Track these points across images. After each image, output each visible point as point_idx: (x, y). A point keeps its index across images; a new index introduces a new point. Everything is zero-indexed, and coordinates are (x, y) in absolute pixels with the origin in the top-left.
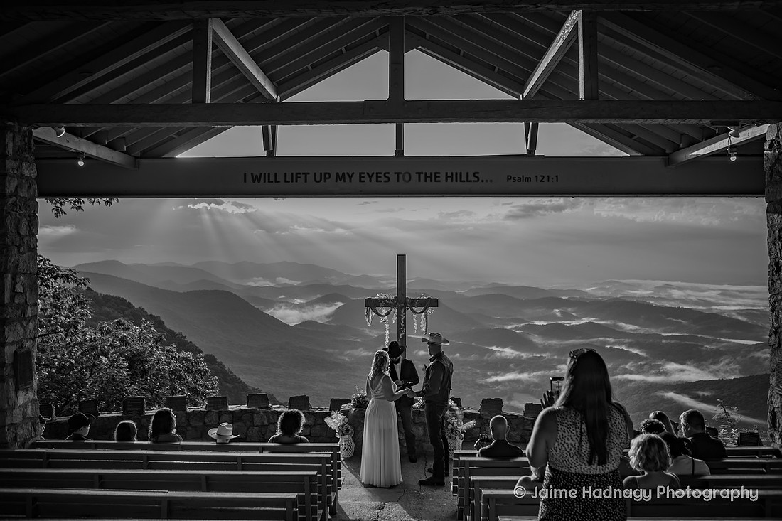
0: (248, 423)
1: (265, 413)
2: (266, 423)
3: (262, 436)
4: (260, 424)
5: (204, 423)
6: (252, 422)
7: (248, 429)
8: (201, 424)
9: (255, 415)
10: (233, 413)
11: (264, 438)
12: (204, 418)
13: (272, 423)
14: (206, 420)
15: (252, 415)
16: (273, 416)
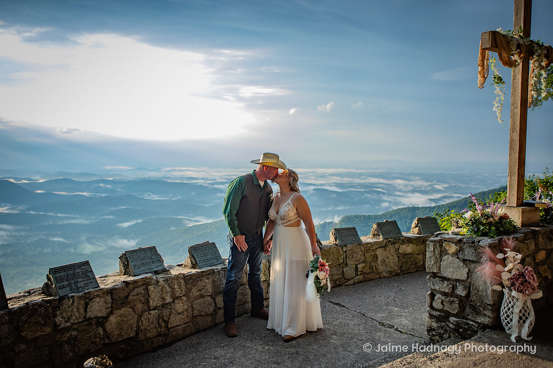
0: (139, 306)
1: (166, 280)
2: (169, 299)
3: (163, 325)
4: (160, 303)
5: (55, 326)
6: (147, 302)
7: (140, 316)
8: (48, 330)
9: (151, 288)
10: (111, 291)
11: (167, 327)
12: (55, 316)
13: (179, 298)
14: (58, 319)
15: (147, 289)
16: (180, 285)
